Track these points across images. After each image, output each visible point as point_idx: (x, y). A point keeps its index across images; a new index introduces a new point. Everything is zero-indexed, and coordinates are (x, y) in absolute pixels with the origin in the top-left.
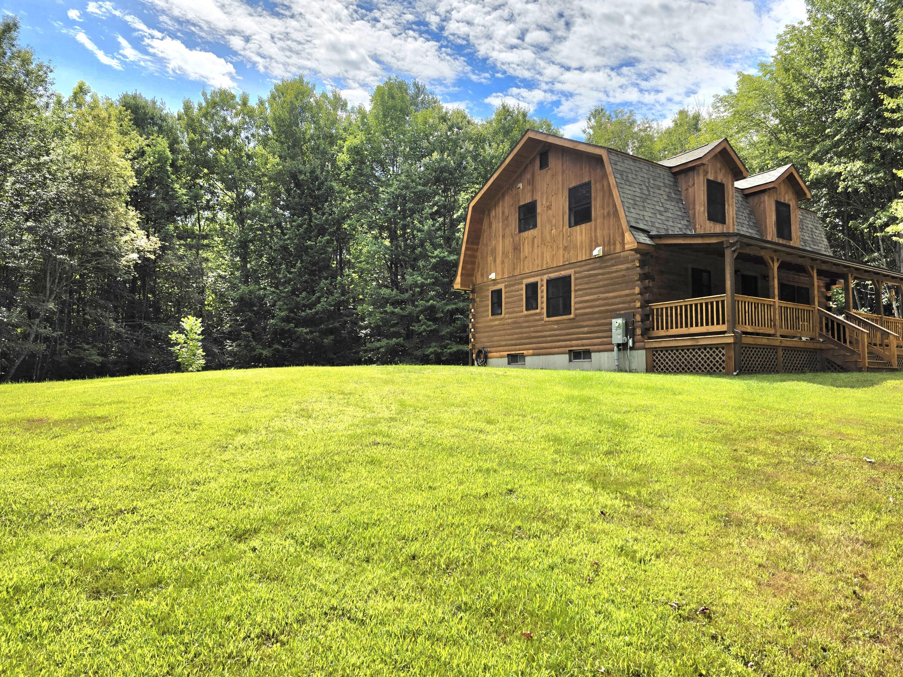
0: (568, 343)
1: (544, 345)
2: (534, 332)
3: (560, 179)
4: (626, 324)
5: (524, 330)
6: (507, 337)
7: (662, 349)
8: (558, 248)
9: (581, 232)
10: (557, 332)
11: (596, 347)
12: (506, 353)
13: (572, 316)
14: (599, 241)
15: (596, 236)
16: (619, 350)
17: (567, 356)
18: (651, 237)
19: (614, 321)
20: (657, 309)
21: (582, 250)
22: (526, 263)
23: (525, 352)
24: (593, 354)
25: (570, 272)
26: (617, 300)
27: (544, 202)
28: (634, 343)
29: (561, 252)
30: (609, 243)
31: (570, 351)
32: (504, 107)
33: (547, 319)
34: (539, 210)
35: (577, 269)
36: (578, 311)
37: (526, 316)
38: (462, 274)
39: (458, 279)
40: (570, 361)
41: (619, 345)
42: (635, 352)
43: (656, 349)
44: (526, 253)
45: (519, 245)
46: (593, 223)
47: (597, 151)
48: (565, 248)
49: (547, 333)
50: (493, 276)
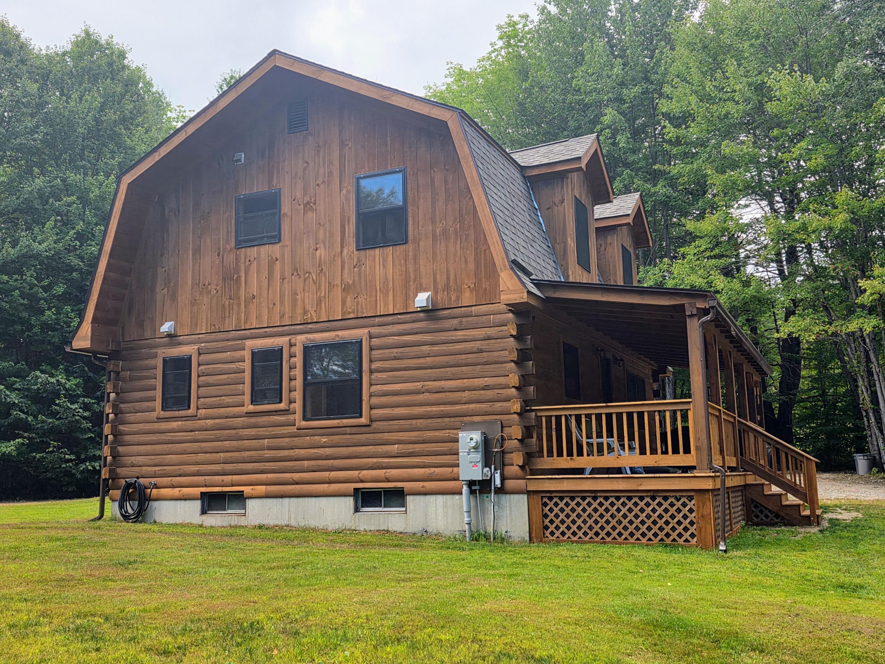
0: (354, 474)
1: (296, 476)
2: (270, 448)
3: (336, 154)
4: (486, 442)
5: (247, 443)
6: (201, 457)
7: (562, 495)
8: (331, 286)
9: (385, 261)
10: (328, 451)
11: (418, 485)
12: (197, 491)
13: (363, 420)
14: (424, 281)
15: (417, 271)
16: (472, 492)
17: (350, 501)
18: (538, 284)
19: (462, 435)
20: (549, 418)
21: (386, 294)
22: (253, 307)
23: (247, 490)
24: (409, 499)
25: (361, 333)
26: (466, 394)
27: (299, 195)
28: (503, 479)
29: (338, 293)
30: (447, 287)
31: (356, 490)
32: (87, 33)
33: (304, 423)
34: (286, 208)
35: (375, 330)
36: (376, 412)
37: (250, 414)
38: (95, 320)
39: (86, 329)
40: (357, 510)
41: (471, 483)
42: (505, 499)
43: (550, 495)
44: (254, 289)
45: (237, 270)
46: (410, 246)
47: (437, 113)
48: (346, 289)
49: (303, 452)
50: (166, 327)
